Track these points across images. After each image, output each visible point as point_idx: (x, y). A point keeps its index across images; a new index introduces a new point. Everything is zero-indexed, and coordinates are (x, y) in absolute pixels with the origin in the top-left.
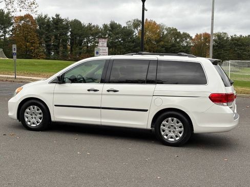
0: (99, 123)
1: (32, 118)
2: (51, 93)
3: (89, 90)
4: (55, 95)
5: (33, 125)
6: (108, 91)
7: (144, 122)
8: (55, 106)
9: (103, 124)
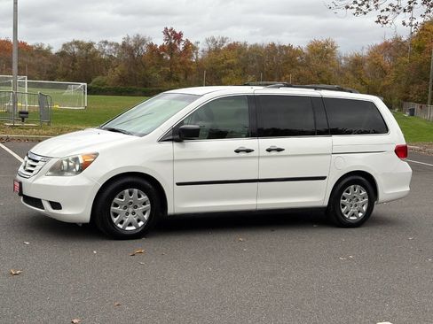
0: (254, 208)
1: (127, 214)
2: (169, 161)
3: (237, 151)
4: (177, 165)
5: (128, 228)
6: (269, 150)
7: (318, 197)
8: (178, 184)
9: (260, 208)
